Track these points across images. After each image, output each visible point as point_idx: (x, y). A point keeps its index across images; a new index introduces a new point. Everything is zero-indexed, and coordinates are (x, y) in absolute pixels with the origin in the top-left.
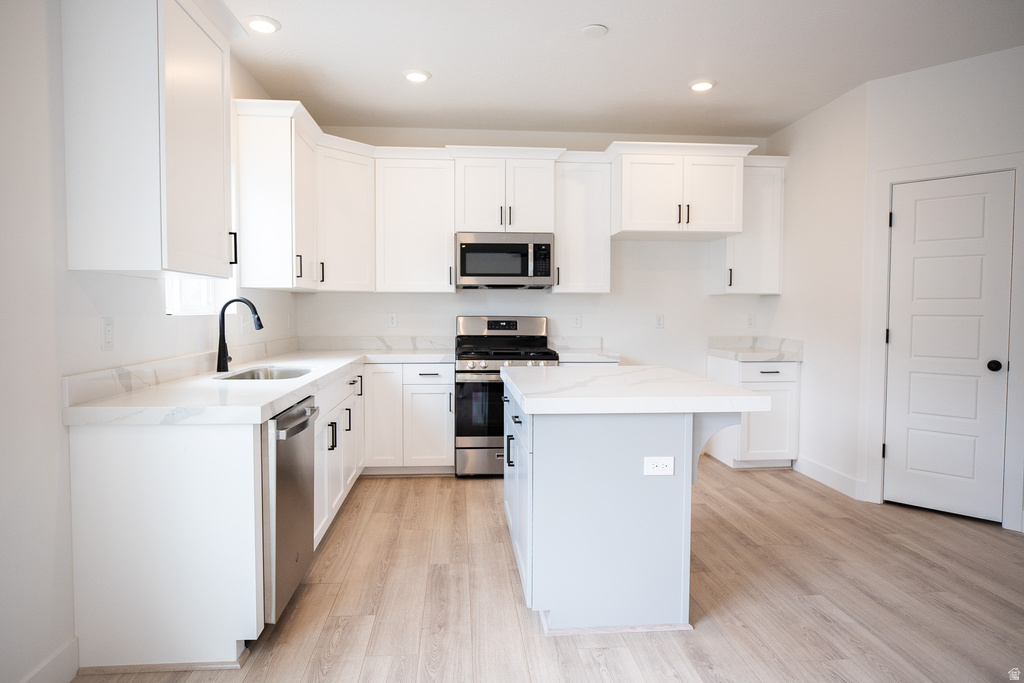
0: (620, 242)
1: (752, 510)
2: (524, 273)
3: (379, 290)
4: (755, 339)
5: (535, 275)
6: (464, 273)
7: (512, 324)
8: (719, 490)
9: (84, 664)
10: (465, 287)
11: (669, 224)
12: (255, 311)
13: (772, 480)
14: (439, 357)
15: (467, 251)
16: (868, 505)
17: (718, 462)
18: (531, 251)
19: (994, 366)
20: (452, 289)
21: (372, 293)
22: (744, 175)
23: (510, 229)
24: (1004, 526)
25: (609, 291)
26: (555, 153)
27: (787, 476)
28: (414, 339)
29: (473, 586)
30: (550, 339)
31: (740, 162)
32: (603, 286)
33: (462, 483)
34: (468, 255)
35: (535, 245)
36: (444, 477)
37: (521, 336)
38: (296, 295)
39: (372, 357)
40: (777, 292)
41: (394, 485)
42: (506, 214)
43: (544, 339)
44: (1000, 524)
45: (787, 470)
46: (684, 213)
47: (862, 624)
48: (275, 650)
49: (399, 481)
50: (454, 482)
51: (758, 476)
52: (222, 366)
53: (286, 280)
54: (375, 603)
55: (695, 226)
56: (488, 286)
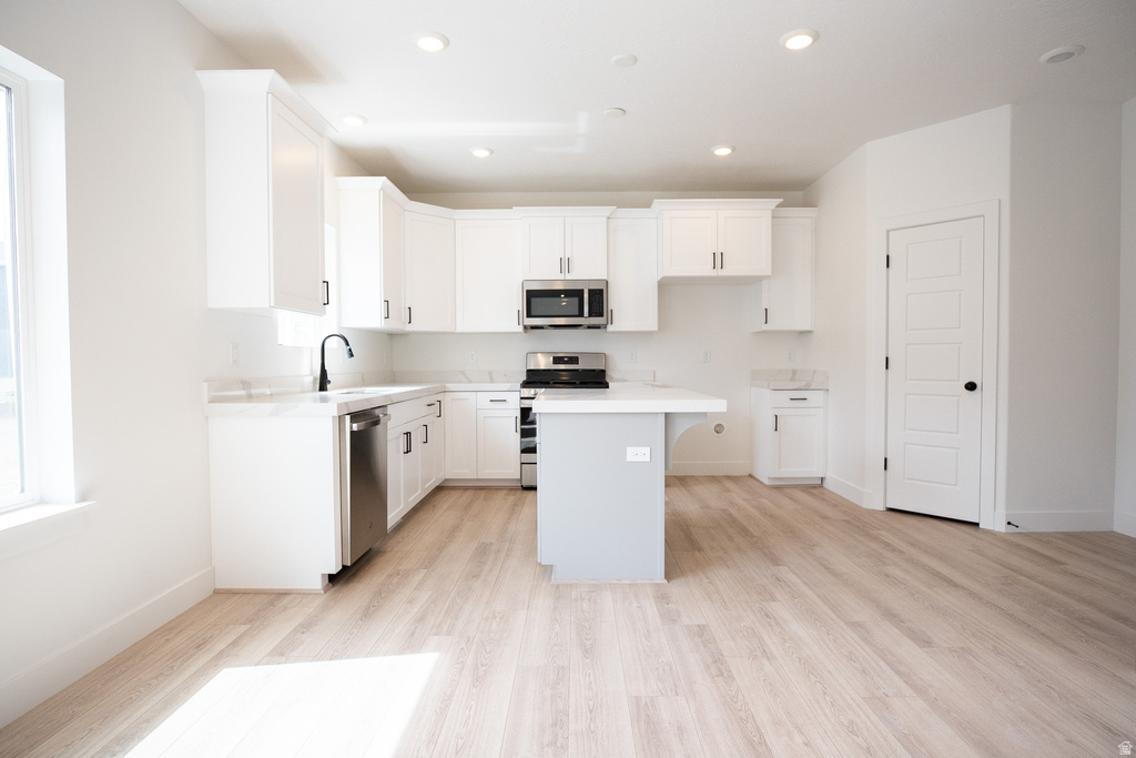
0: (666, 287)
1: (765, 514)
2: (581, 314)
3: (458, 330)
4: (794, 372)
5: (590, 315)
6: (529, 315)
7: (574, 360)
8: (745, 500)
9: (219, 586)
10: (533, 327)
11: (704, 269)
12: (348, 344)
13: (800, 495)
14: (506, 386)
15: (531, 295)
16: (872, 512)
17: (758, 480)
18: (586, 296)
19: (971, 386)
20: (521, 329)
21: (453, 333)
22: (773, 225)
23: (568, 277)
24: (981, 526)
25: (656, 329)
26: (608, 210)
27: (815, 491)
28: (490, 373)
29: (507, 555)
30: (608, 373)
31: (769, 214)
32: (651, 324)
33: (526, 492)
34: (533, 300)
35: (590, 290)
36: (511, 489)
37: (583, 370)
38: (392, 336)
39: (450, 386)
40: (809, 328)
41: (469, 494)
42: (565, 264)
43: (603, 371)
44: (977, 524)
45: (816, 487)
46: (718, 260)
47: (805, 583)
48: (350, 585)
49: (473, 491)
50: (519, 493)
51: (787, 491)
52: (323, 388)
53: (376, 321)
54: (430, 562)
55: (728, 271)
56: (551, 326)
